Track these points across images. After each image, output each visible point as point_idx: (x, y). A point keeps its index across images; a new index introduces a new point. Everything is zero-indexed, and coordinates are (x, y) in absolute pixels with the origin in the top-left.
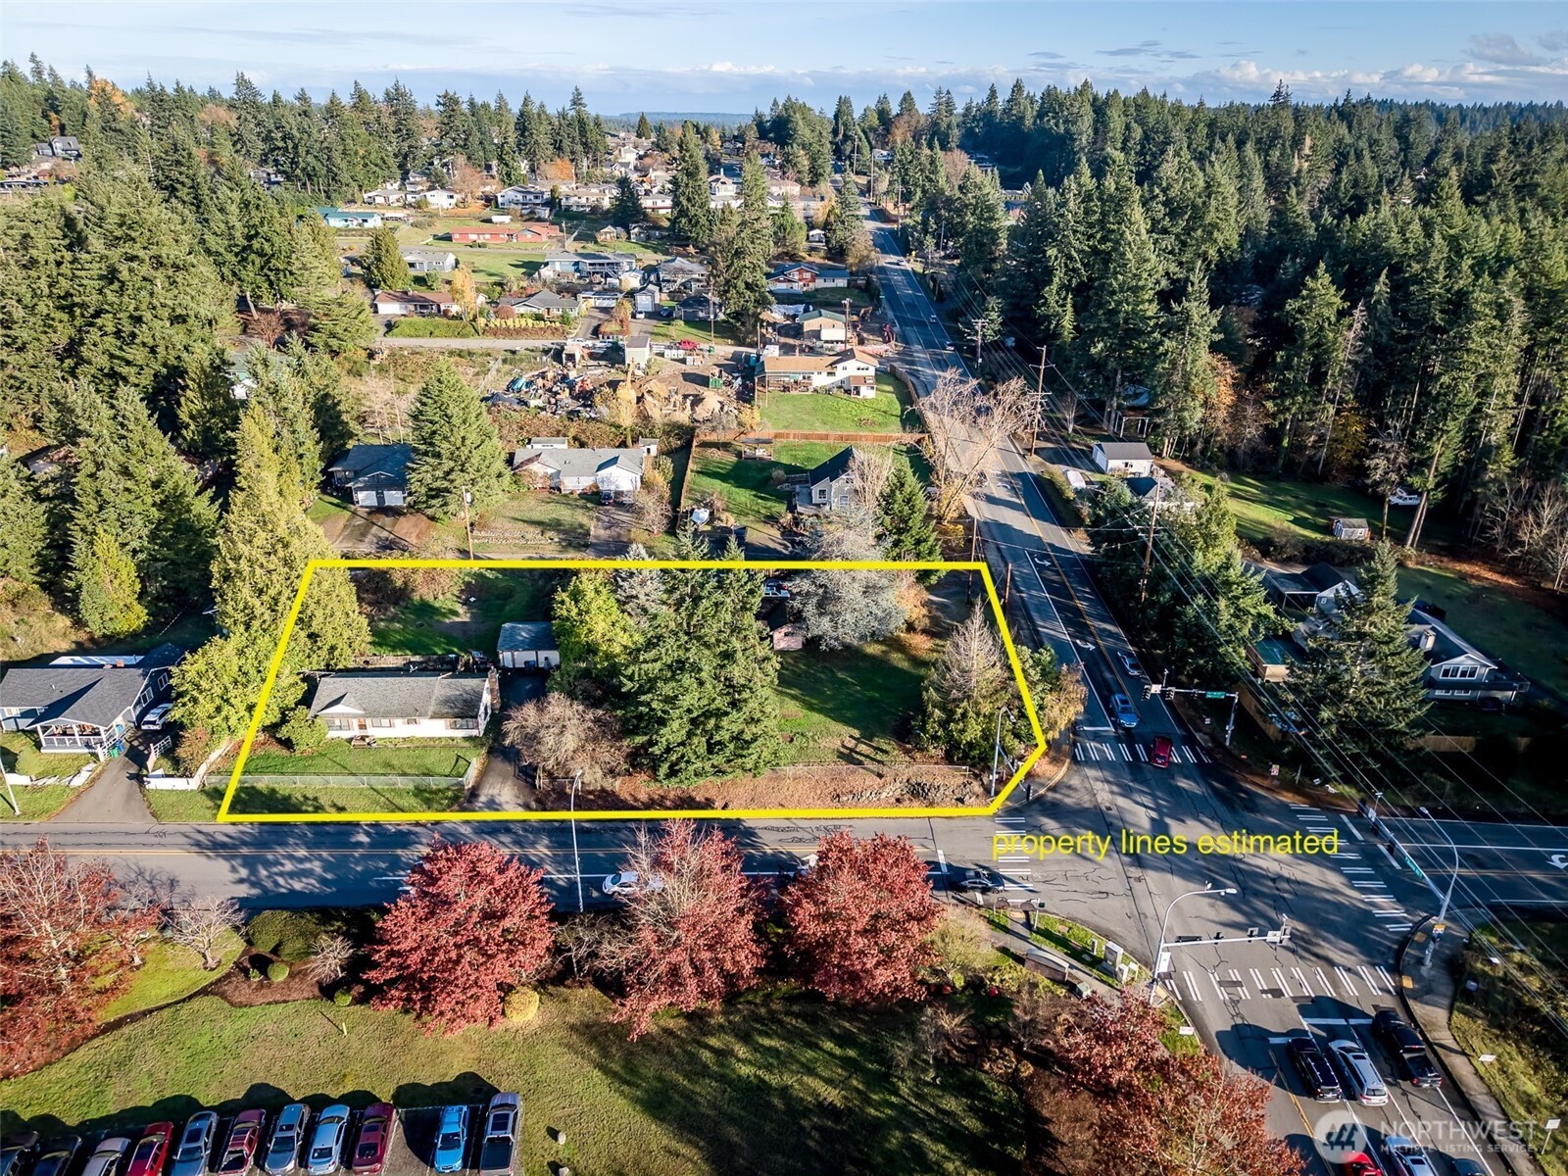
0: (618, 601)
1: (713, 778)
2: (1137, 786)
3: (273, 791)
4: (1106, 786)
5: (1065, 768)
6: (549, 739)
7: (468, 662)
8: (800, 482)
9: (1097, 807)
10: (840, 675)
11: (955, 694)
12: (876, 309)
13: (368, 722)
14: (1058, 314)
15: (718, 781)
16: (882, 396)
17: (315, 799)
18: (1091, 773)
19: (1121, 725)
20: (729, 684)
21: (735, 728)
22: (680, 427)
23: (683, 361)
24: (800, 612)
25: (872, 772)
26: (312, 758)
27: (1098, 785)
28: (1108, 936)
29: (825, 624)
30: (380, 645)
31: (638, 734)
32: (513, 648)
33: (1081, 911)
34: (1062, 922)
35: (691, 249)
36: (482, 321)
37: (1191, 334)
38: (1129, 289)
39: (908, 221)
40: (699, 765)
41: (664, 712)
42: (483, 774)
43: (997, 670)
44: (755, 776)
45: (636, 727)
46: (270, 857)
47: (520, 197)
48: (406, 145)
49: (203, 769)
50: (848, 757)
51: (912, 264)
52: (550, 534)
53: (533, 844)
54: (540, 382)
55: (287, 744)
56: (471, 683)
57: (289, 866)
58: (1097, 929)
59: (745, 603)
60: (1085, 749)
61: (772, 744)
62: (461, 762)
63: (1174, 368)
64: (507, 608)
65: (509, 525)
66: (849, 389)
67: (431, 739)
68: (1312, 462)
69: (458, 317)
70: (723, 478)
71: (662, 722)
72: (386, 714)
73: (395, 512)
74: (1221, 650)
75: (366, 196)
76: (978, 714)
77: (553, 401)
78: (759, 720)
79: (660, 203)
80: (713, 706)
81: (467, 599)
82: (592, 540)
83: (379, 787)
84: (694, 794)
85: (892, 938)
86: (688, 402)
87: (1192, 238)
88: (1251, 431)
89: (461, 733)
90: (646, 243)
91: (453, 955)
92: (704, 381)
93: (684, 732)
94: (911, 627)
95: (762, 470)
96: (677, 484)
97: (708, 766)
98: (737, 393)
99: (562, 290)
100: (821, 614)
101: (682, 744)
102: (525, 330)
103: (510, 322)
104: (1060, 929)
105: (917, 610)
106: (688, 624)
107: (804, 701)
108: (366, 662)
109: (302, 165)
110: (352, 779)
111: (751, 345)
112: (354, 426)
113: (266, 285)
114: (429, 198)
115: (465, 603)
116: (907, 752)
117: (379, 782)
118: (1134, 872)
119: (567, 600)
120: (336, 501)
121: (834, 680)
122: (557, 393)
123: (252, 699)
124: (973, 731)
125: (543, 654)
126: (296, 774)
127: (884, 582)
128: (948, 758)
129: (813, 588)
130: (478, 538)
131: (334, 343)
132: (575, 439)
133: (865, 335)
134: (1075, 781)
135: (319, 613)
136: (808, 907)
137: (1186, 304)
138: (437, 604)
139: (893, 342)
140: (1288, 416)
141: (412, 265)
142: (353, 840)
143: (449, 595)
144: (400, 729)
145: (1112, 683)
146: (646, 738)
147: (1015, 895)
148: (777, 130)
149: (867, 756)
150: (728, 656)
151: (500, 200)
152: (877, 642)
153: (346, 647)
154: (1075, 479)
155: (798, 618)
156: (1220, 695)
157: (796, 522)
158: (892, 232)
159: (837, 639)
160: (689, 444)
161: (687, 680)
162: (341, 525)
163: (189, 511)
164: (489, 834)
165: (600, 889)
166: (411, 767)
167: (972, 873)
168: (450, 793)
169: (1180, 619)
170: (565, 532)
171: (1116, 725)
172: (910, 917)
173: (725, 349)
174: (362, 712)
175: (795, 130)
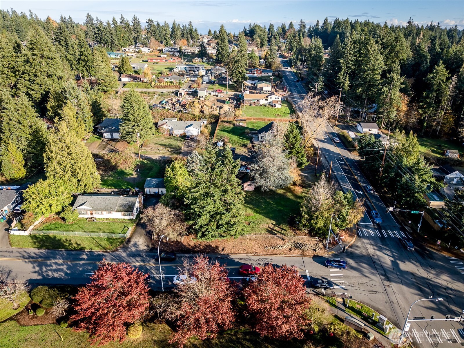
0: (188, 171)
1: (218, 238)
2: (384, 247)
3: (55, 237)
4: (372, 247)
5: (355, 239)
6: (157, 221)
7: (133, 192)
8: (255, 134)
9: (369, 255)
10: (268, 200)
11: (314, 209)
12: (281, 82)
13: (94, 212)
14: (343, 82)
15: (220, 239)
16: (283, 107)
17: (70, 241)
18: (366, 241)
19: (375, 222)
20: (225, 202)
21: (227, 219)
22: (215, 115)
23: (217, 96)
24: (253, 177)
25: (280, 238)
26: (72, 225)
27: (368, 246)
28: (378, 311)
29: (263, 181)
30: (104, 185)
31: (190, 220)
32: (150, 187)
33: (366, 299)
34: (359, 304)
35: (222, 65)
36: (153, 83)
37: (393, 85)
38: (371, 70)
39: (291, 57)
40: (213, 233)
41: (200, 212)
42: (133, 233)
43: (330, 200)
44: (235, 238)
45: (190, 217)
46: (49, 263)
47: (170, 50)
48: (136, 35)
49: (31, 227)
50: (271, 232)
51: (293, 70)
52: (168, 149)
53: (148, 262)
54: (170, 101)
55: (63, 219)
56: (132, 199)
57: (54, 267)
58: (373, 307)
59: (232, 171)
60: (362, 231)
61: (242, 226)
62: (126, 228)
63: (387, 97)
64: (150, 173)
65: (154, 145)
66: (272, 105)
67: (116, 219)
68: (435, 131)
69: (146, 82)
70: (229, 132)
71: (200, 216)
72: (100, 210)
73: (116, 141)
74: (416, 195)
75: (123, 49)
76: (323, 217)
77: (174, 107)
78: (237, 217)
79: (213, 52)
80: (219, 211)
81: (137, 170)
82: (182, 151)
83: (94, 237)
84: (211, 244)
85: (290, 312)
86: (218, 108)
87: (390, 56)
88: (413, 120)
89: (127, 218)
90: (208, 63)
91: (105, 311)
92: (224, 102)
93: (208, 220)
94: (294, 184)
95: (242, 130)
96: (212, 133)
97: (216, 233)
98: (235, 106)
99: (180, 75)
100: (261, 178)
101: (207, 225)
102: (167, 86)
103: (162, 84)
104: (358, 307)
105: (297, 177)
106: (210, 179)
107: (254, 210)
108: (98, 191)
109: (103, 39)
110: (85, 233)
111: (240, 92)
112: (106, 113)
113: (86, 71)
114: (142, 50)
115: (136, 171)
116: (294, 230)
117: (94, 235)
118: (387, 283)
119: (170, 170)
120: (97, 137)
121: (266, 202)
122: (175, 105)
123: (51, 202)
124: (320, 224)
125: (160, 190)
126: (65, 231)
127: (285, 166)
128: (310, 234)
129: (259, 168)
130: (143, 150)
131: (105, 88)
132: (179, 119)
133: (278, 90)
134: (359, 244)
135: (81, 173)
136: (254, 296)
137: (392, 74)
138: (126, 171)
139: (287, 92)
140: (427, 115)
141: (134, 68)
142: (81, 257)
143: (131, 168)
144: (105, 215)
145: (370, 206)
146: (193, 222)
147: (338, 290)
148: (251, 33)
149: (278, 232)
150: (225, 191)
151: (164, 51)
152: (282, 189)
153: (91, 185)
154: (352, 135)
155: (253, 179)
156: (417, 212)
157: (253, 146)
158: (286, 61)
159: (267, 187)
160: (217, 121)
161: (209, 200)
162: (98, 144)
163: (42, 137)
164: (132, 256)
165: (172, 281)
166: (107, 229)
167: (320, 281)
168: (120, 240)
169: (400, 183)
170: (173, 148)
171: (374, 222)
172: (297, 303)
173: (231, 93)
174: (91, 208)
175: (256, 32)
